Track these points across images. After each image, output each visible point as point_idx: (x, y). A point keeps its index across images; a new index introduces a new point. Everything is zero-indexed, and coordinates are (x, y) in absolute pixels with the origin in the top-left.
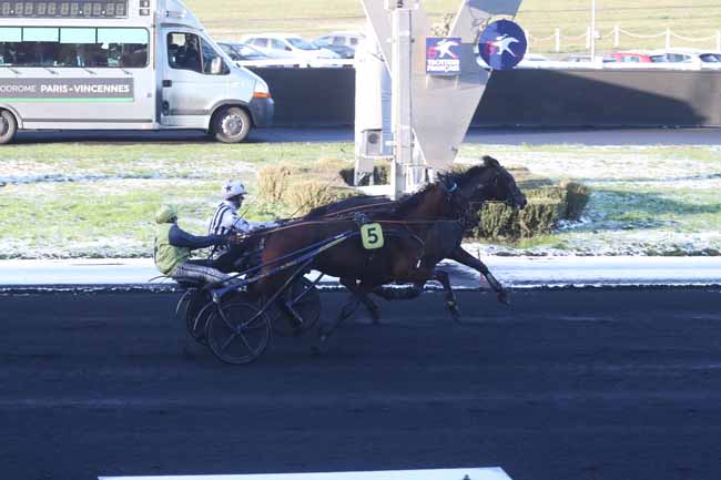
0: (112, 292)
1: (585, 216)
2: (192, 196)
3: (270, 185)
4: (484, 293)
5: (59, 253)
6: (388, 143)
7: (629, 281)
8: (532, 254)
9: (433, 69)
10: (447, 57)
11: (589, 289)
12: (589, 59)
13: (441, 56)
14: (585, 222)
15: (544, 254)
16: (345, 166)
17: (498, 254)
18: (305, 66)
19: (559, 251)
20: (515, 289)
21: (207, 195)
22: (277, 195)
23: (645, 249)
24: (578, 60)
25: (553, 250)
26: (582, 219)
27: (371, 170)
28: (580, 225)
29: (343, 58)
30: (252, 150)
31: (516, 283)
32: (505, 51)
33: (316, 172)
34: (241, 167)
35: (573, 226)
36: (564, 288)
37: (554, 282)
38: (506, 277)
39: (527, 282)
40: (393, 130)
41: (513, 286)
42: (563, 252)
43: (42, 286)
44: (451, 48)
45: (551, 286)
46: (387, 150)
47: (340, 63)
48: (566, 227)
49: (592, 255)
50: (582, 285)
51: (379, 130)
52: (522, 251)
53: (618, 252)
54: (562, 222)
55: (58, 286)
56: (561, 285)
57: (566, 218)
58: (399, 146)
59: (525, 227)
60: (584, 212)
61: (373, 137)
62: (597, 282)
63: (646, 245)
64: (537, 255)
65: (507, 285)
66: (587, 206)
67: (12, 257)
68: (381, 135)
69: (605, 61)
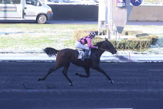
0: (35, 62)
1: (157, 44)
2: (56, 37)
3: (76, 35)
4: (130, 63)
5: (22, 52)
6: (107, 25)
8: (143, 54)
9: (118, 6)
11: (158, 63)
12: (159, 3)
13: (121, 2)
14: (157, 45)
15: (146, 54)
16: (96, 31)
17: (134, 54)
18: (86, 5)
21: (60, 37)
22: (78, 38)
24: (156, 4)
25: (149, 52)
26: (156, 45)
27: (102, 32)
28: (156, 46)
29: (96, 2)
30: (72, 26)
31: (139, 61)
32: (137, 1)
33: (88, 32)
34: (69, 30)
35: (154, 46)
37: (149, 61)
38: (136, 59)
39: (142, 61)
40: (108, 21)
41: (138, 62)
42: (151, 53)
43: (17, 60)
45: (148, 62)
46: (106, 26)
47: (95, 4)
48: (152, 47)
49: (159, 54)
50: (156, 62)
51: (104, 21)
52: (140, 53)
54: (151, 45)
55: (22, 60)
56: (150, 62)
57: (152, 44)
58: (109, 25)
59: (142, 47)
60: (157, 43)
61: (103, 23)
62: (159, 61)
64: (144, 54)
65: (136, 61)
66: (157, 41)
67: (10, 53)
68: (105, 22)
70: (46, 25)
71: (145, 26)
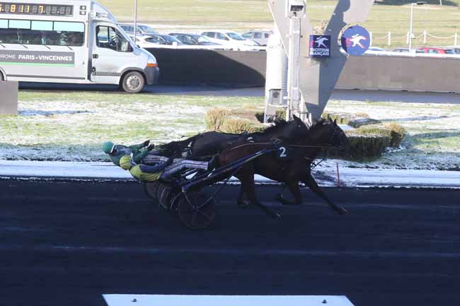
0: (116, 182)
1: (402, 145)
2: (165, 126)
3: (213, 120)
4: (340, 190)
5: (84, 158)
6: (285, 98)
7: (428, 185)
8: (369, 167)
9: (313, 54)
10: (322, 47)
11: (403, 189)
12: (408, 50)
13: (319, 46)
14: (402, 148)
15: (377, 167)
16: (260, 111)
17: (349, 167)
18: (237, 50)
19: (386, 166)
20: (359, 188)
21: (174, 126)
22: (217, 127)
23: (438, 166)
24: (401, 51)
25: (382, 165)
26: (400, 147)
27: (274, 114)
28: (399, 150)
29: (259, 45)
30: (202, 99)
31: (359, 184)
32: (357, 45)
34: (197, 109)
35: (395, 151)
36: (388, 188)
37: (382, 184)
38: (353, 180)
39: (366, 184)
40: (288, 91)
41: (357, 186)
42: (388, 166)
43: (73, 177)
44: (324, 42)
45: (380, 187)
46: (285, 102)
48: (390, 151)
49: (405, 169)
50: (399, 187)
51: (280, 90)
52: (364, 165)
53: (421, 167)
54: (388, 148)
55: (83, 178)
56: (387, 186)
57: (391, 146)
58: (291, 99)
60: (401, 143)
61: (276, 93)
62: (407, 185)
63: (439, 163)
64: (372, 168)
65: (354, 185)
66: (403, 140)
67: (56, 160)
68: (281, 93)
69: (417, 52)
70: (142, 95)
71: (375, 103)
